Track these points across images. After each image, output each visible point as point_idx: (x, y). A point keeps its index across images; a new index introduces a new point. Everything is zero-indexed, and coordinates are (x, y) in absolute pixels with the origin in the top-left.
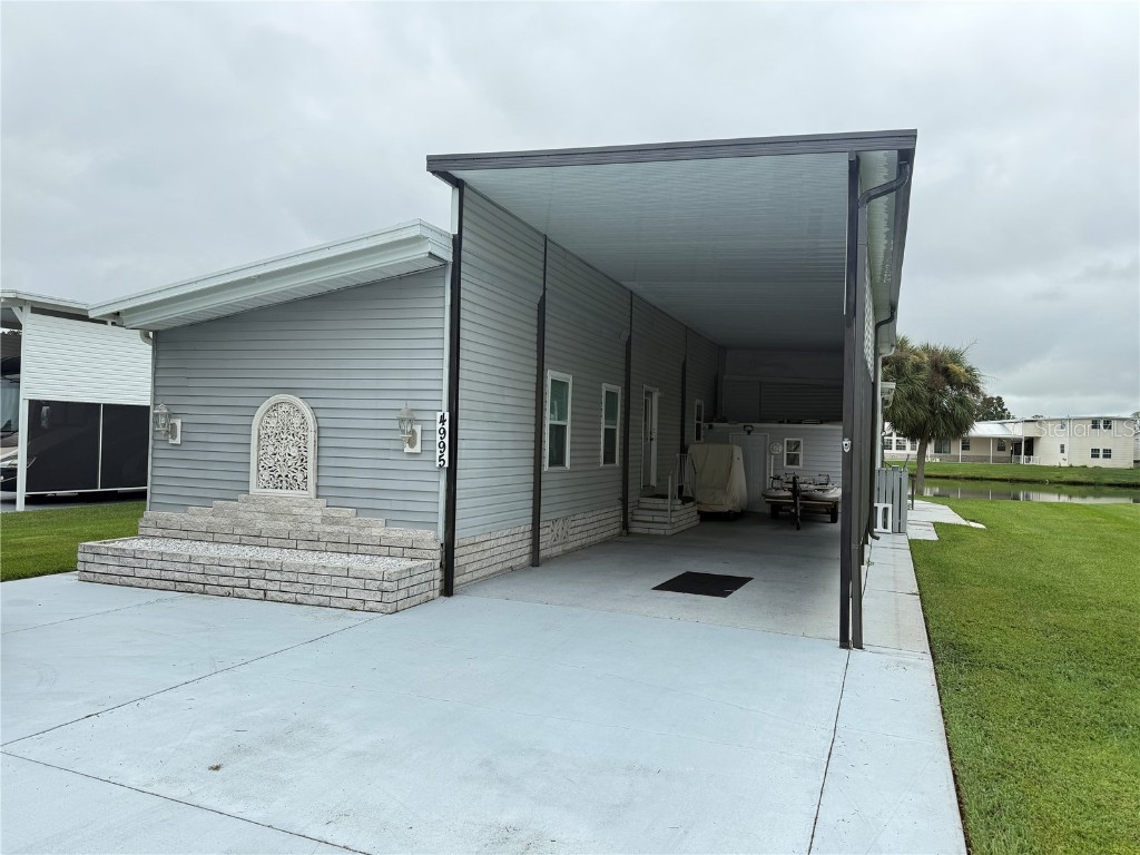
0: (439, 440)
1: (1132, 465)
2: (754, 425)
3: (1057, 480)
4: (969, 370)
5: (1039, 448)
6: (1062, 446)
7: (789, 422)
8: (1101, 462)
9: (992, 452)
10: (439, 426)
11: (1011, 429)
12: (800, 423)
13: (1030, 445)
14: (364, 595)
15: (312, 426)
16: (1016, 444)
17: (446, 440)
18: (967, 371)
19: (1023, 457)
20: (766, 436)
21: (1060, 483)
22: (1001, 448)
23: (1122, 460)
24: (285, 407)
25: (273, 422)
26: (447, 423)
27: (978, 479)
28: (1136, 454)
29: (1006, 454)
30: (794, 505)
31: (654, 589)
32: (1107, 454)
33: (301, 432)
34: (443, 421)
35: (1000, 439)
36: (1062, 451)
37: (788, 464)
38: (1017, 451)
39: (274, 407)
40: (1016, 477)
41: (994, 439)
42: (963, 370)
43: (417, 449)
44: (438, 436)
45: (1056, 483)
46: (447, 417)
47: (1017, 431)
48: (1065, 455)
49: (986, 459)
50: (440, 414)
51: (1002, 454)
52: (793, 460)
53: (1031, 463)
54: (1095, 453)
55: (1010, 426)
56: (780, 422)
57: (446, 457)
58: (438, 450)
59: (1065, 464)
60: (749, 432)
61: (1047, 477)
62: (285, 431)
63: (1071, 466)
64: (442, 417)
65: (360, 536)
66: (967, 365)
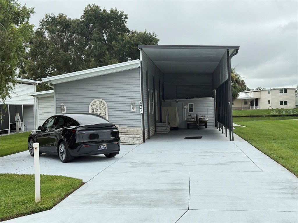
0: (140, 107)
1: (295, 107)
2: (179, 100)
3: (268, 115)
4: (236, 75)
5: (260, 102)
6: (269, 101)
7: (189, 98)
8: (284, 107)
9: (242, 105)
10: (140, 104)
11: (249, 95)
12: (193, 98)
13: (257, 101)
14: (133, 141)
15: (106, 106)
16: (251, 101)
17: (142, 107)
18: (236, 76)
19: (254, 106)
20: (182, 103)
21: (269, 116)
22: (246, 103)
23: (291, 106)
24: (98, 102)
25: (95, 106)
26: (142, 103)
27: (238, 117)
28: (296, 102)
29: (248, 105)
30: (197, 123)
31: (185, 139)
32: (286, 103)
33: (103, 108)
34: (141, 103)
35: (245, 100)
36: (269, 103)
37: (190, 111)
38: (252, 104)
39: (95, 102)
40: (253, 115)
41: (243, 99)
42: (234, 76)
43: (135, 110)
44: (140, 106)
45: (267, 116)
46: (142, 102)
47: (252, 96)
48: (270, 105)
49: (240, 108)
50: (140, 102)
51: (246, 106)
52: (191, 110)
53: (257, 109)
54: (281, 103)
55: (249, 94)
56: (187, 98)
57: (142, 111)
58: (140, 110)
59: (270, 108)
60: (177, 102)
61: (264, 114)
62: (99, 107)
63: (273, 109)
64: (141, 102)
65: (122, 131)
66: (235, 73)
